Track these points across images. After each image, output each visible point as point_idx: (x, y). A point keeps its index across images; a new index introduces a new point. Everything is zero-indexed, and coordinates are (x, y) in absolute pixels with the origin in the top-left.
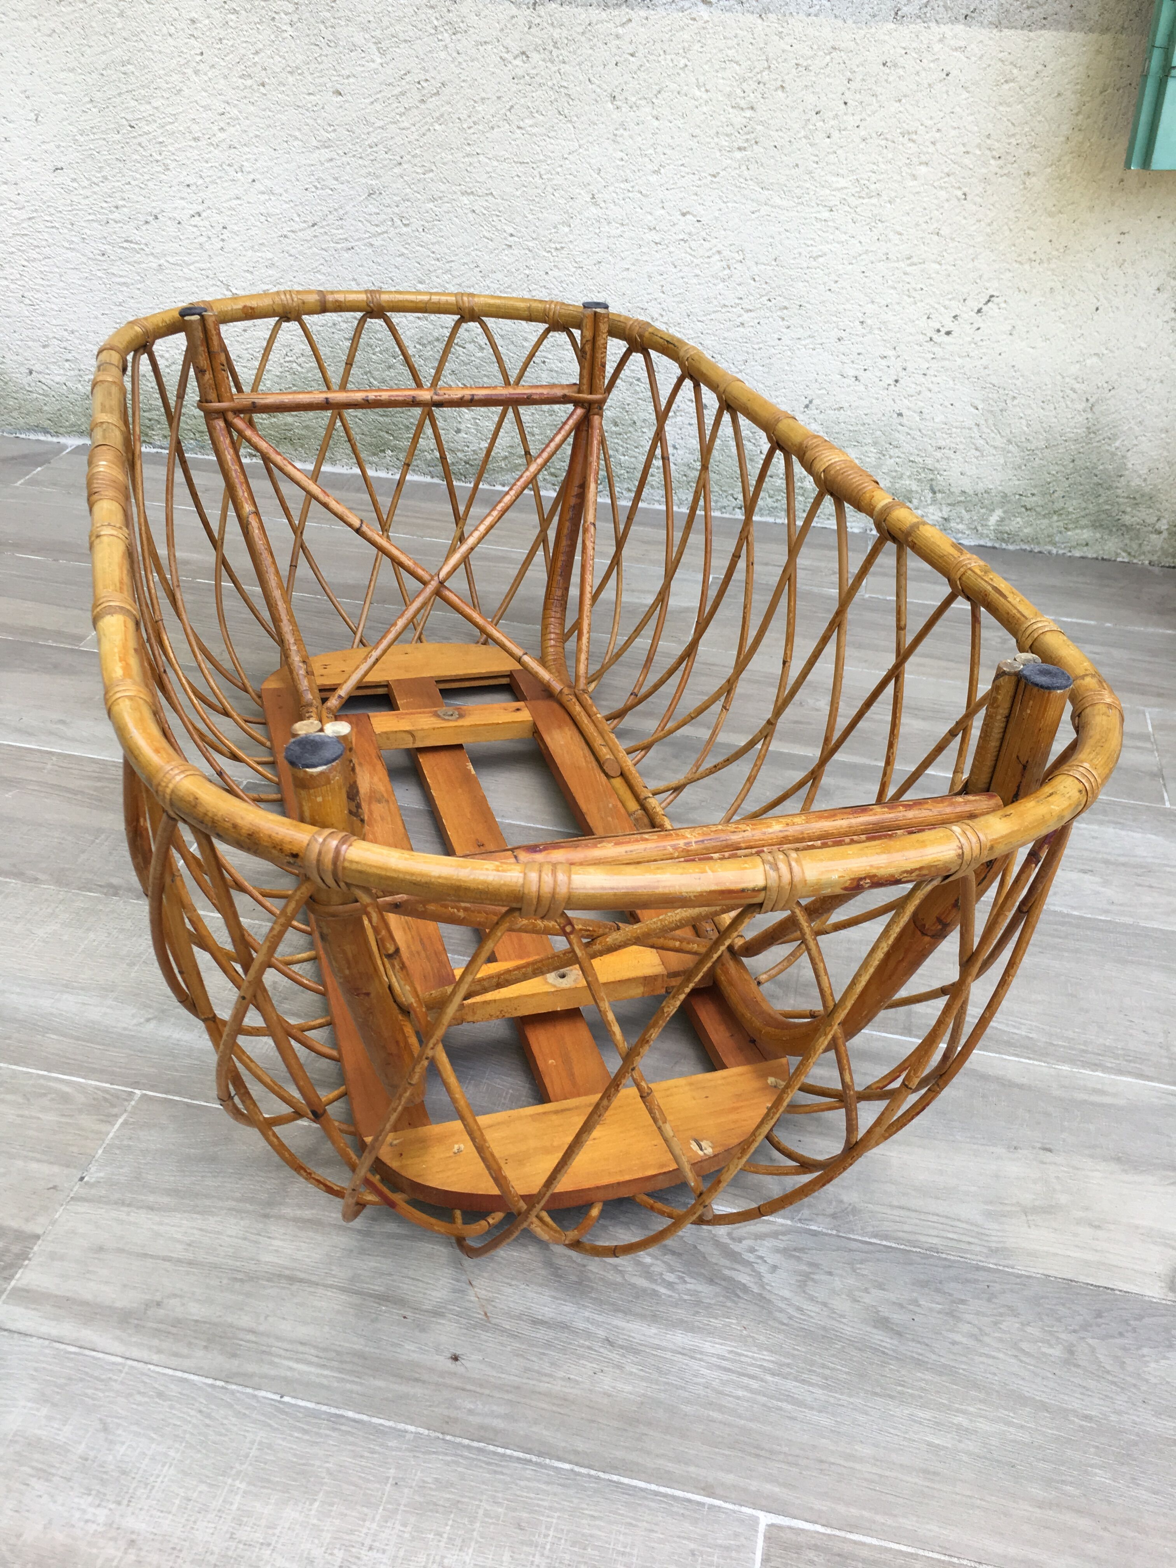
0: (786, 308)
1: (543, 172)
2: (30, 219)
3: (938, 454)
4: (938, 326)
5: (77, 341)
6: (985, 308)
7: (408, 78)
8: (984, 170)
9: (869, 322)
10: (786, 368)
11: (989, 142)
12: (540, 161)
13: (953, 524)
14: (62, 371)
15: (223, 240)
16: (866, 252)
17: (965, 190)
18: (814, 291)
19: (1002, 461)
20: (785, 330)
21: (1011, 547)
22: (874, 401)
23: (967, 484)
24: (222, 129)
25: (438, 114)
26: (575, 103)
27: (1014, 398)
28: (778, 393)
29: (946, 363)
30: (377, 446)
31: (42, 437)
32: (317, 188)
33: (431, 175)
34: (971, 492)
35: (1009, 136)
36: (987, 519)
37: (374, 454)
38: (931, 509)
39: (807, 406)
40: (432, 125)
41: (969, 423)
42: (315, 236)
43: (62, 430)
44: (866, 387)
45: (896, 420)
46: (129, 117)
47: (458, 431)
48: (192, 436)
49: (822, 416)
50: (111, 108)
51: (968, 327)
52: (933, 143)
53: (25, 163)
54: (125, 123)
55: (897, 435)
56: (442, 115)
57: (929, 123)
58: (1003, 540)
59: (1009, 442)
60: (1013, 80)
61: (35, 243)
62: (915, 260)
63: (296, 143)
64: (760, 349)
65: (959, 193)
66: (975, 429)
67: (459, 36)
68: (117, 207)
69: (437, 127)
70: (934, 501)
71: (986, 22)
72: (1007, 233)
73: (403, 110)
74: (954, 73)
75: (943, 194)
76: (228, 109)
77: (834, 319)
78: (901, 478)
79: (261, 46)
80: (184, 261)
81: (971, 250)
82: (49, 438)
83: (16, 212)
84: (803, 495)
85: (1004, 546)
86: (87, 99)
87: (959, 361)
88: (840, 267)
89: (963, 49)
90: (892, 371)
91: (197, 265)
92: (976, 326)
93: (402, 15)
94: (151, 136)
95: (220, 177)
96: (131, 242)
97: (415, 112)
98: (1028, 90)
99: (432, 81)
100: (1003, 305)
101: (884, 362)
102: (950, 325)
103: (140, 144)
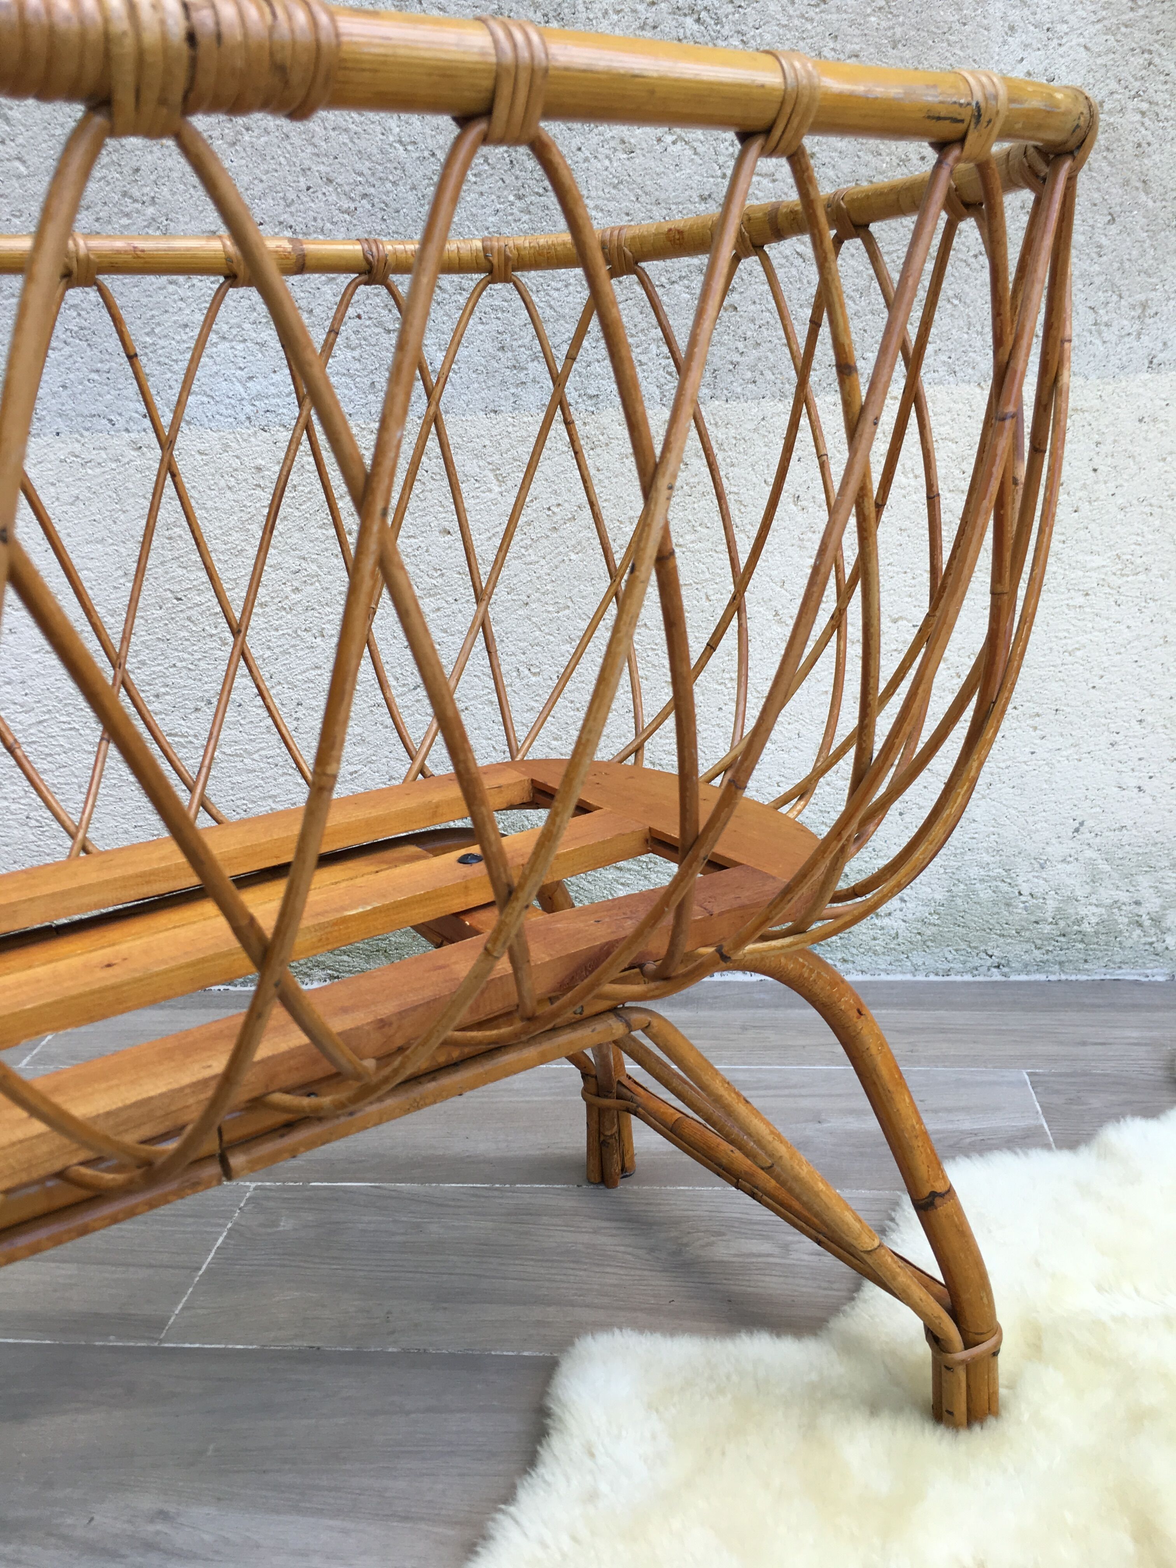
0: (1038, 715)
1: (710, 592)
2: (40, 722)
9: (1150, 719)
10: (1045, 786)
12: (706, 580)
15: (297, 719)
16: (1138, 638)
18: (1073, 691)
20: (1038, 741)
22: (1167, 814)
24: (297, 590)
25: (574, 542)
26: (748, 509)
28: (1037, 818)
33: (567, 612)
39: (1077, 830)
40: (567, 555)
42: (418, 701)
44: (1154, 798)
46: (176, 588)
49: (1098, 839)
53: (36, 656)
54: (170, 595)
56: (579, 543)
61: (47, 751)
64: (1007, 767)
68: (157, 696)
69: (573, 556)
73: (529, 542)
76: (304, 565)
77: (1103, 721)
80: (245, 750)
83: (21, 717)
84: (1082, 941)
88: (1105, 659)
91: (263, 753)
93: (525, 434)
94: (203, 607)
95: (294, 646)
96: (176, 735)
97: (545, 542)
99: (566, 505)
103: (189, 619)
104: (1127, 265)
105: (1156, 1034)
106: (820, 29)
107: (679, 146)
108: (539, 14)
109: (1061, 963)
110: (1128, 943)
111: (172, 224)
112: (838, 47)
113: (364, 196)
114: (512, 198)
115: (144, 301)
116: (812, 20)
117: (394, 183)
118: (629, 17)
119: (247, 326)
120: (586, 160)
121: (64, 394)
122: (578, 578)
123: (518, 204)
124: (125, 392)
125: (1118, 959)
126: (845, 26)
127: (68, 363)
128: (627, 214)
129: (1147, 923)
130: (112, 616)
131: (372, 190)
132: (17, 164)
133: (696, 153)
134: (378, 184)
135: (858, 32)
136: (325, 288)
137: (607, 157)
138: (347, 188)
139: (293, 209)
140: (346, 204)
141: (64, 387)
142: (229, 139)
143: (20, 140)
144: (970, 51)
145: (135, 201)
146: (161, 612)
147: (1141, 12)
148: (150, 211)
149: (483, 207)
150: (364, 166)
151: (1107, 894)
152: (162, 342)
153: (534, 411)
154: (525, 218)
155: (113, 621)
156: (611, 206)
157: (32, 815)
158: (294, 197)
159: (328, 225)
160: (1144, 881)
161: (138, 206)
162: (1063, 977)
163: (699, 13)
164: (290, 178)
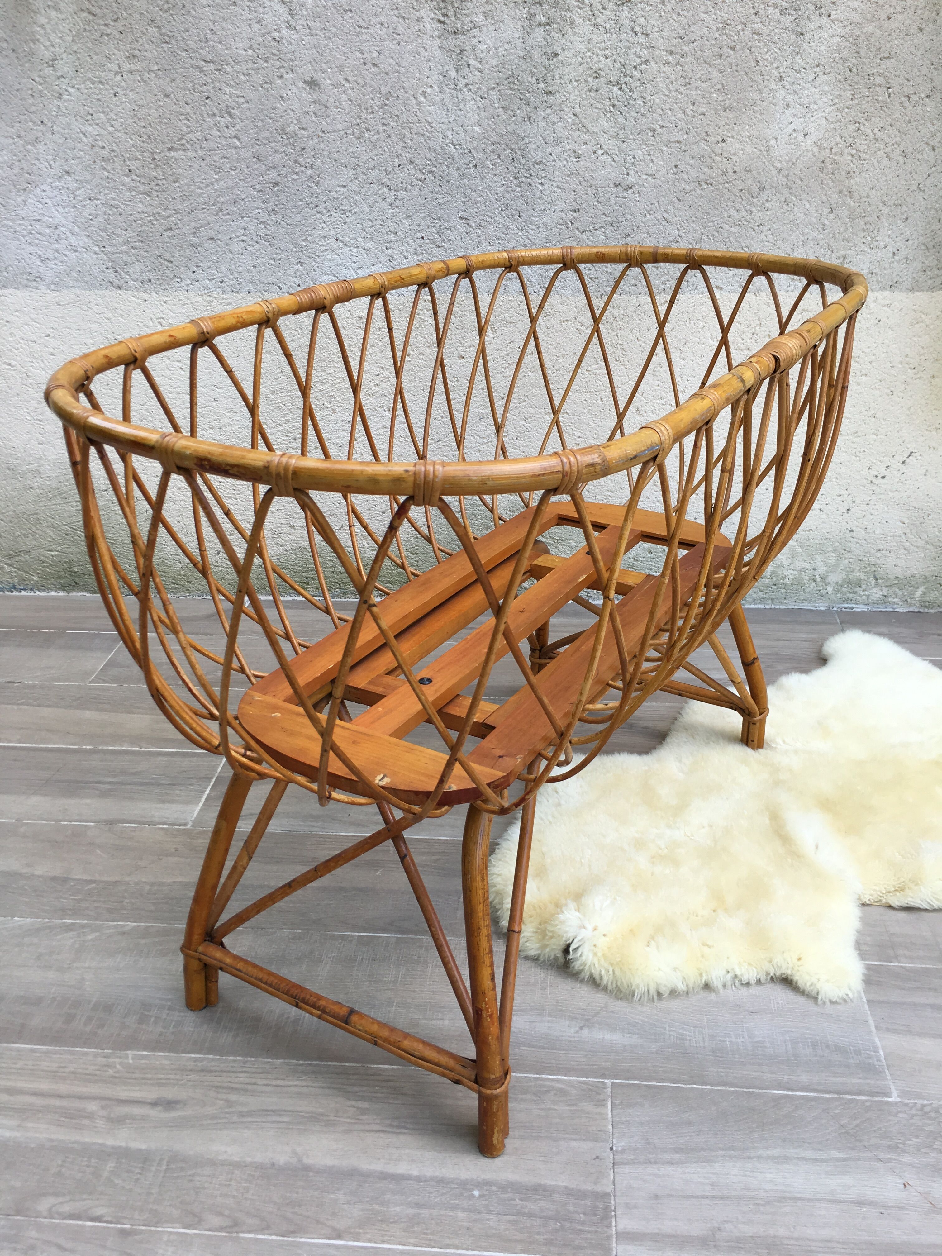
3: (879, 555)
4: (876, 473)
6: (907, 460)
7: (512, 345)
8: (904, 377)
11: (907, 359)
13: (890, 599)
17: (893, 389)
19: (923, 555)
21: (932, 611)
22: (833, 524)
23: (898, 572)
24: (377, 384)
27: (929, 515)
29: (882, 496)
32: (442, 417)
34: (902, 577)
35: (920, 355)
36: (914, 594)
38: (875, 590)
41: (899, 532)
44: (828, 515)
45: (848, 535)
51: (896, 473)
52: (870, 362)
55: (849, 544)
57: (867, 350)
58: (925, 606)
59: (927, 543)
60: (922, 322)
62: (859, 434)
65: (889, 391)
66: (903, 536)
67: (549, 317)
69: (530, 374)
70: (877, 584)
71: (904, 289)
72: (921, 413)
74: (883, 320)
75: (877, 393)
76: (382, 371)
78: (853, 571)
81: (897, 426)
84: (785, 588)
85: (926, 610)
86: (279, 371)
87: (891, 494)
89: (888, 306)
90: (845, 504)
92: (901, 472)
98: (932, 327)
100: (919, 458)
101: (840, 499)
102: (884, 472)
104: (837, 235)
105: (815, 636)
106: (686, 98)
107: (605, 156)
108: (534, 79)
109: (772, 599)
110: (808, 590)
112: (695, 109)
113: (430, 172)
114: (512, 178)
115: (303, 222)
116: (682, 93)
117: (448, 166)
118: (583, 84)
119: (360, 239)
120: (554, 160)
121: (254, 270)
122: (532, 386)
123: (515, 182)
124: (288, 272)
125: (802, 598)
126: (699, 98)
127: (258, 254)
129: (819, 580)
131: (435, 169)
132: (235, 140)
133: (614, 161)
134: (438, 166)
135: (705, 102)
136: (405, 221)
137: (566, 159)
138: (421, 167)
139: (390, 176)
140: (420, 176)
141: (254, 267)
142: (356, 135)
143: (238, 127)
144: (764, 116)
147: (857, 101)
148: (310, 172)
150: (431, 155)
151: (799, 564)
152: (311, 245)
153: (515, 295)
154: (518, 189)
156: (566, 186)
159: (409, 187)
160: (819, 558)
161: (303, 169)
162: (773, 607)
164: (389, 159)
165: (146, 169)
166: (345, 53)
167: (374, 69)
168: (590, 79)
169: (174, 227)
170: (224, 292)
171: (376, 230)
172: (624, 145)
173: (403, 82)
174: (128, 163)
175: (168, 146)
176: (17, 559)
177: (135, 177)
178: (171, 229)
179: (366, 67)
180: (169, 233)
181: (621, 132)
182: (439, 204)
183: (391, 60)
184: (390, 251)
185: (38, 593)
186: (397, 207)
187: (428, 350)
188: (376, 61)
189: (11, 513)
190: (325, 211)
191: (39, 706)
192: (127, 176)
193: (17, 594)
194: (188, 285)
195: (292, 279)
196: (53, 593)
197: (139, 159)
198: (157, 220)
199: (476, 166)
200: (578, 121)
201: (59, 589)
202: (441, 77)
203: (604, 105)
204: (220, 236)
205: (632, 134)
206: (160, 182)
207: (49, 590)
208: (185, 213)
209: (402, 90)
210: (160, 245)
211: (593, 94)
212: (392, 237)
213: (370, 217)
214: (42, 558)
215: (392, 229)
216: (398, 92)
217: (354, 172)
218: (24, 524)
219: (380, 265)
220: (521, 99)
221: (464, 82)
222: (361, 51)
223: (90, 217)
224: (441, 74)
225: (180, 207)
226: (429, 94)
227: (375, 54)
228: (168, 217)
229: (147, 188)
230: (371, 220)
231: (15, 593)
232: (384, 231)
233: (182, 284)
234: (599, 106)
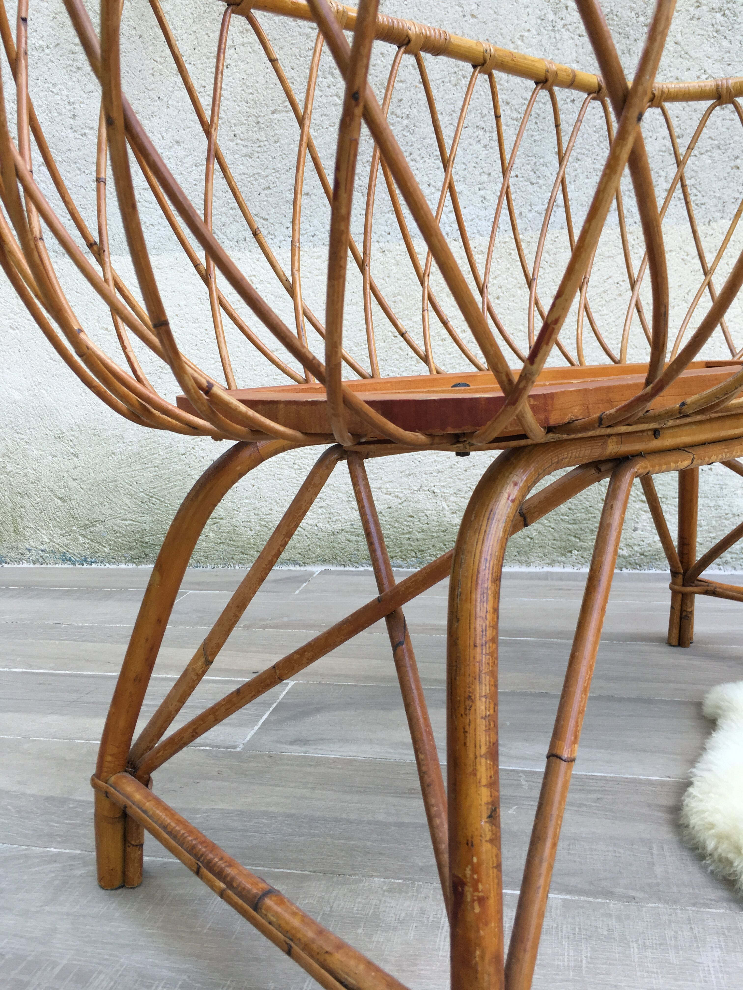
5: (331, 492)
7: (610, 281)
14: (315, 516)
30: (565, 548)
31: (292, 568)
37: (562, 555)
43: (308, 561)
47: (635, 530)
48: (414, 555)
50: (381, 326)
63: (519, 334)
73: (604, 302)
79: (499, 273)
82: (298, 568)
95: (459, 364)
97: (614, 302)
108: (633, 13)
111: (417, 129)
124: (380, 221)
128: (677, 117)
130: (356, 346)
132: (336, 98)
138: (517, 107)
139: (485, 119)
142: (454, 82)
145: (398, 117)
146: (384, 344)
148: (405, 122)
149: (594, 115)
155: (356, 349)
157: (296, 462)
158: (487, 112)
161: (399, 119)
163: (724, 11)
164: (485, 102)
165: (250, 133)
166: (445, 8)
167: (472, 20)
168: (692, 9)
169: (271, 186)
170: (315, 246)
171: (469, 172)
172: (730, 68)
173: (501, 29)
174: (234, 128)
175: (273, 109)
176: (92, 529)
177: (239, 141)
178: (269, 188)
179: (465, 19)
180: (267, 192)
181: (726, 56)
182: (535, 141)
183: (490, 10)
184: (482, 193)
185: (108, 565)
186: (491, 148)
187: (519, 291)
188: (475, 13)
189: (91, 481)
190: (418, 158)
191: (83, 641)
192: (232, 141)
193: (88, 566)
194: (281, 242)
195: (382, 228)
196: (123, 566)
197: (245, 124)
198: (256, 180)
199: (573, 100)
200: (680, 49)
201: (128, 561)
202: (539, 21)
203: (707, 31)
204: (315, 191)
205: (737, 56)
206: (262, 144)
207: (119, 562)
208: (283, 171)
209: (500, 36)
210: (257, 203)
211: (695, 22)
212: (485, 178)
213: (464, 161)
214: (116, 528)
215: (486, 170)
216: (496, 39)
217: (450, 118)
218: (103, 492)
219: (472, 207)
220: (620, 33)
221: (562, 23)
222: (461, 6)
223: (195, 182)
224: (539, 18)
225: (279, 165)
226: (527, 38)
227: (474, 6)
228: (267, 176)
229: (249, 150)
230: (464, 163)
231: (85, 566)
232: (477, 173)
233: (275, 240)
234: (701, 32)
